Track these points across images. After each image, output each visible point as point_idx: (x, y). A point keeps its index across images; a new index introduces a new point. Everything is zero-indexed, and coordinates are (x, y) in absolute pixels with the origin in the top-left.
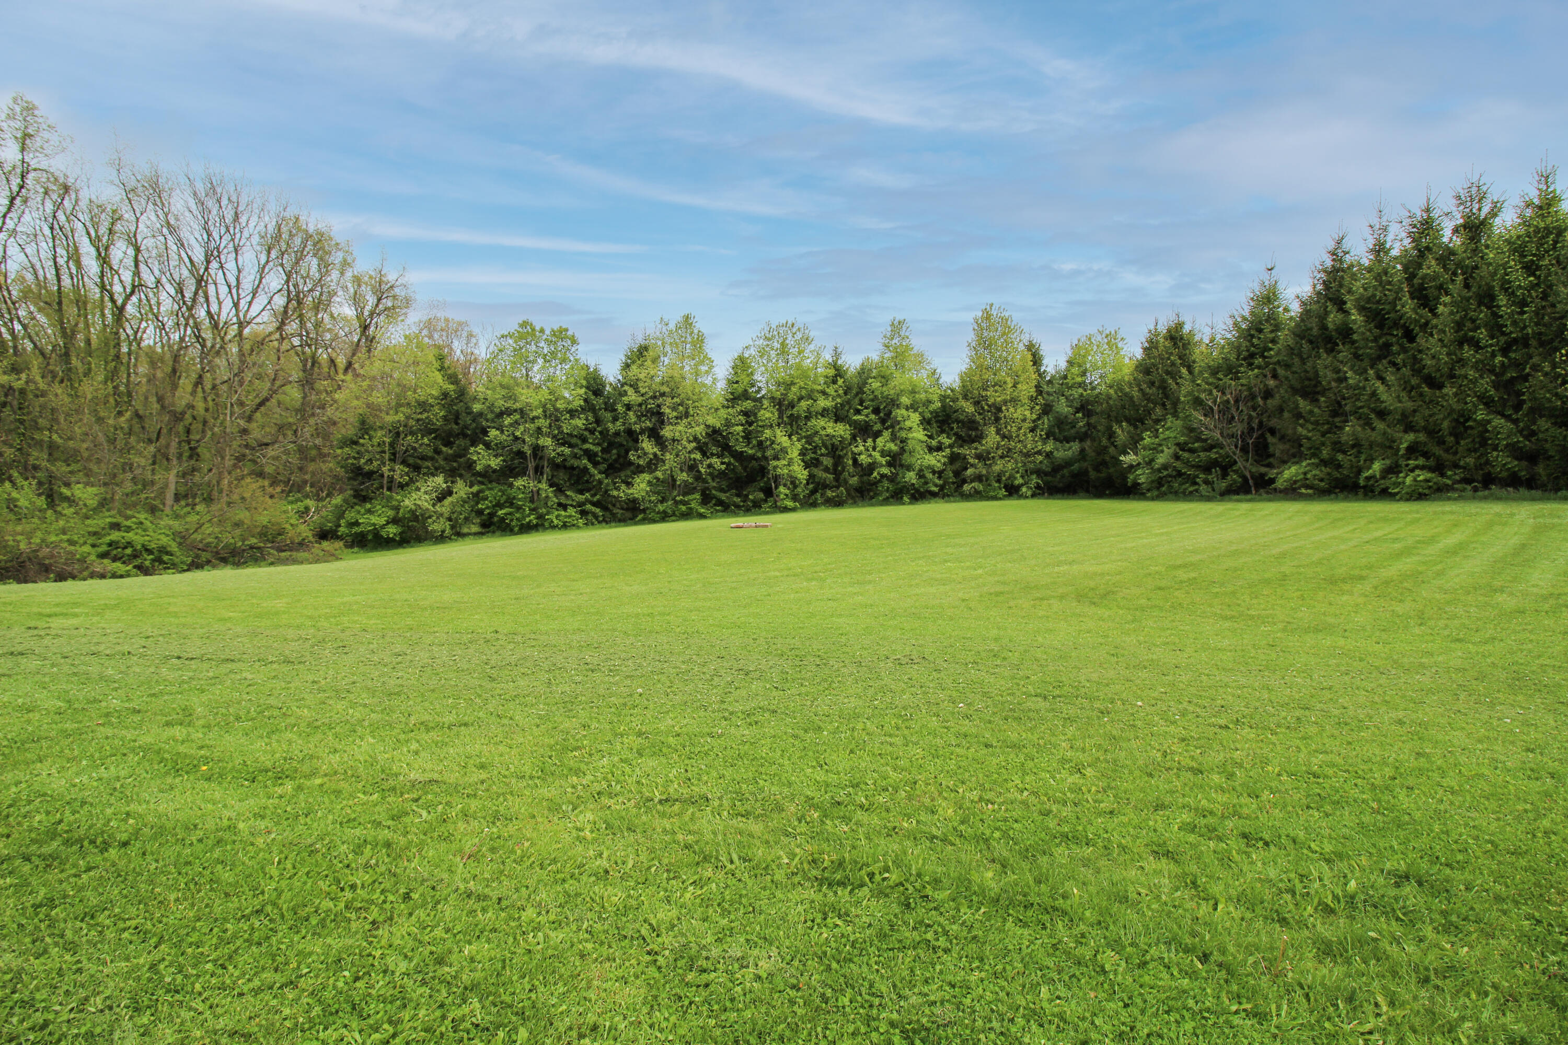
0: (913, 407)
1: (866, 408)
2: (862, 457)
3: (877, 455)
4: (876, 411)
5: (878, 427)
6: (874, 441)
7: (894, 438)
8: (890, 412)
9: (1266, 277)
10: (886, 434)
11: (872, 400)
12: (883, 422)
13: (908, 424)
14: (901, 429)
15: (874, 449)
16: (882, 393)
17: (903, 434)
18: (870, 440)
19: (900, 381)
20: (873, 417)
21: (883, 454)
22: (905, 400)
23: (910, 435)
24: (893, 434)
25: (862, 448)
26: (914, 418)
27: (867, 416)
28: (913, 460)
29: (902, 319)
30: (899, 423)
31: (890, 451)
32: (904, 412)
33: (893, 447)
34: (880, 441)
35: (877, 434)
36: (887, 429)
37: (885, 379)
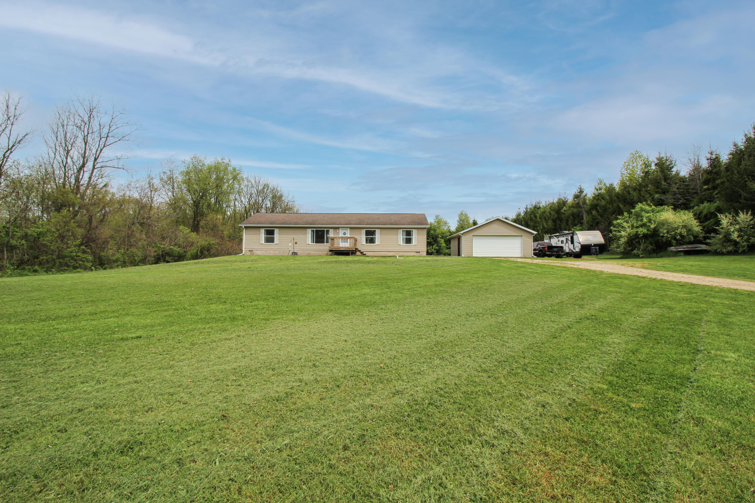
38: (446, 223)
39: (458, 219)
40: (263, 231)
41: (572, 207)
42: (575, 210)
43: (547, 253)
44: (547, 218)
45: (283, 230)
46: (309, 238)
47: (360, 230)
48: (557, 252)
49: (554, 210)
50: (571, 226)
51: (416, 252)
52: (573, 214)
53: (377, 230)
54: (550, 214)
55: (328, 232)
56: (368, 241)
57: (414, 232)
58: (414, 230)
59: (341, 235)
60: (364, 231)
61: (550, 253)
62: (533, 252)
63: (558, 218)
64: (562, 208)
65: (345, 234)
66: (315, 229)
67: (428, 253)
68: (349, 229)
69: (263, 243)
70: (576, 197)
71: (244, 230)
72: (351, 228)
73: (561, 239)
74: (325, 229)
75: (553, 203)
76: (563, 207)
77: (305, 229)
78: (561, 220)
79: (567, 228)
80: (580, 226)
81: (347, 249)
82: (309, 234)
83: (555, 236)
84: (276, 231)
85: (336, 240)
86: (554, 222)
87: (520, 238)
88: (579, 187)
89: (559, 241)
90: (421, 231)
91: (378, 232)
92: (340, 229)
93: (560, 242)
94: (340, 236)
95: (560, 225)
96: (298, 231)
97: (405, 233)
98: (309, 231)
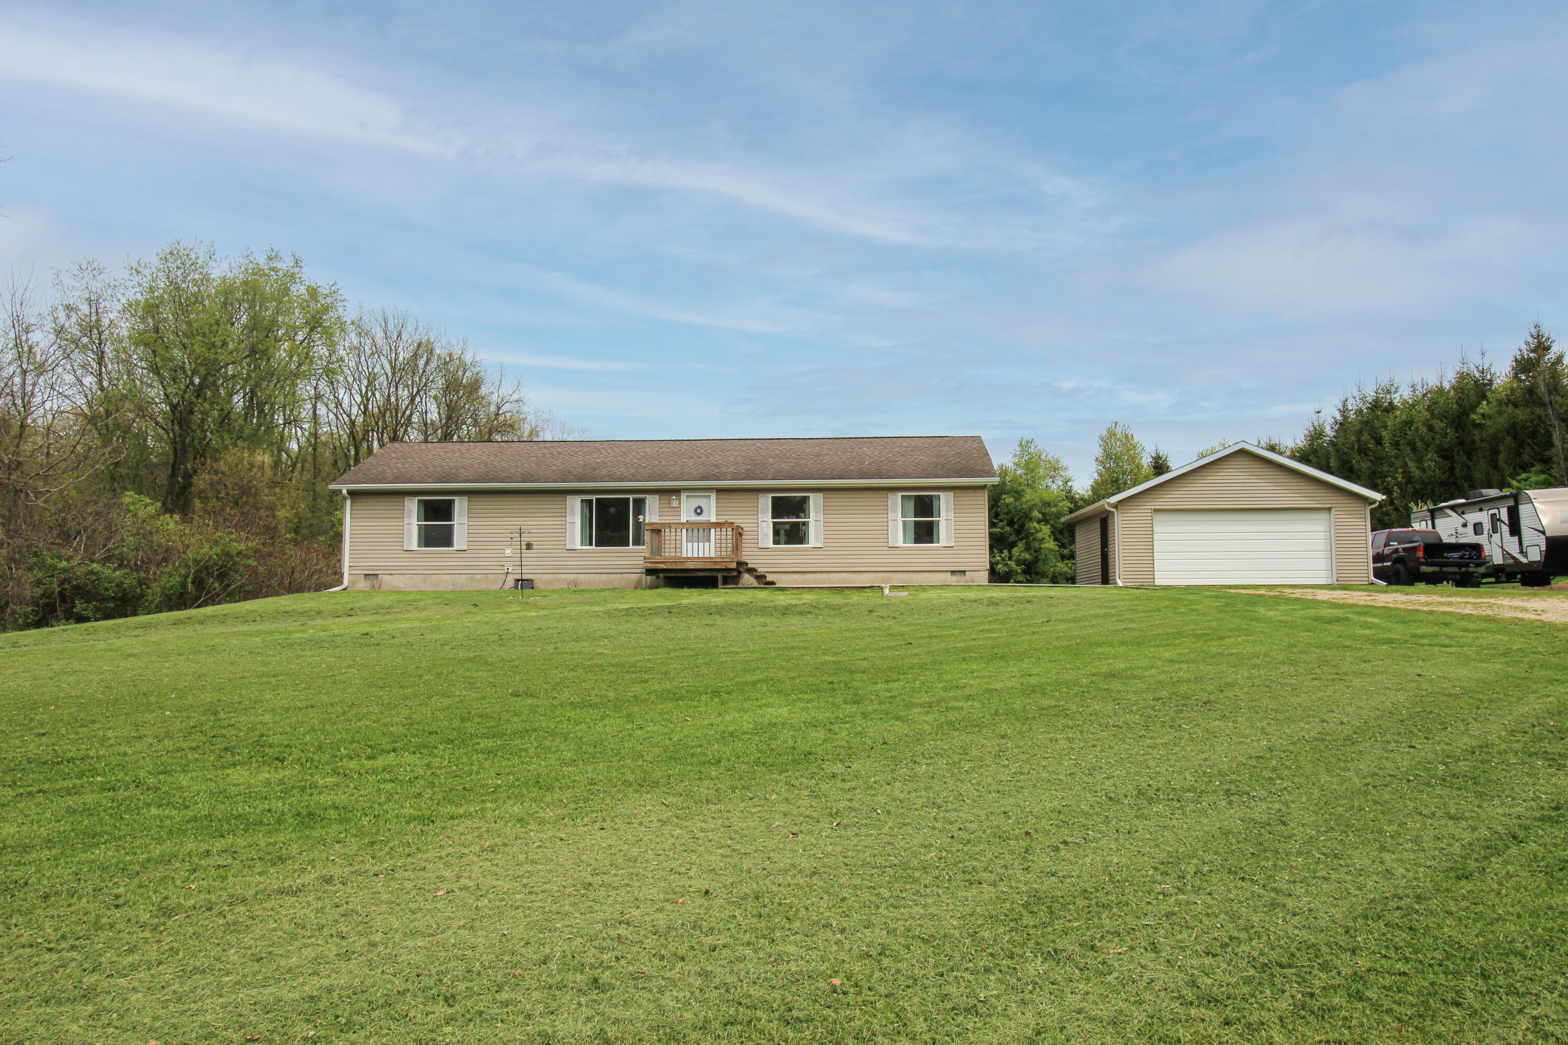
0: (1045, 519)
1: (1001, 521)
2: (1000, 566)
3: (1012, 564)
4: (1011, 523)
5: (1013, 538)
6: (1010, 552)
7: (1028, 548)
8: (1024, 525)
9: (1314, 418)
10: (1021, 545)
11: (1007, 514)
12: (1018, 532)
13: (1040, 535)
14: (1035, 539)
15: (1010, 559)
16: (1015, 508)
17: (1036, 545)
18: (1006, 552)
19: (1029, 496)
20: (1008, 529)
21: (1018, 563)
22: (1036, 514)
23: (1043, 546)
24: (1026, 543)
25: (999, 558)
26: (1046, 530)
27: (1002, 528)
28: (1047, 568)
29: (1029, 438)
30: (1032, 534)
31: (1025, 560)
32: (1035, 524)
33: (1027, 556)
34: (1016, 552)
35: (1013, 545)
36: (1021, 539)
37: (1018, 495)
38: (1055, 468)
39: (1098, 451)
40: (412, 506)
41: (1510, 401)
42: (1521, 415)
43: (1424, 569)
44: (1419, 444)
45: (483, 503)
46: (573, 531)
47: (751, 496)
48: (1459, 565)
49: (1443, 416)
50: (1508, 470)
51: (953, 572)
52: (1513, 429)
53: (812, 496)
54: (1431, 428)
55: (640, 505)
56: (783, 537)
57: (945, 503)
58: (942, 495)
59: (686, 514)
60: (766, 502)
61: (1437, 569)
62: (1371, 565)
63: (1462, 443)
64: (1473, 408)
65: (699, 511)
66: (594, 497)
67: (996, 576)
68: (713, 496)
69: (414, 545)
70: (1523, 366)
71: (348, 503)
72: (720, 491)
73: (1473, 517)
74: (631, 497)
75: (1441, 391)
76: (1479, 403)
77: (558, 498)
78: (1470, 450)
79: (1495, 477)
80: (1543, 472)
81: (708, 566)
82: (573, 514)
83: (1452, 508)
84: (460, 506)
85: (668, 535)
86: (1445, 458)
87: (1323, 516)
88: (1534, 331)
89: (1465, 525)
90: (968, 497)
91: (815, 502)
92: (683, 496)
93: (1470, 528)
94: (683, 519)
95: (1469, 468)
96: (533, 503)
97: (911, 506)
98: (575, 504)
